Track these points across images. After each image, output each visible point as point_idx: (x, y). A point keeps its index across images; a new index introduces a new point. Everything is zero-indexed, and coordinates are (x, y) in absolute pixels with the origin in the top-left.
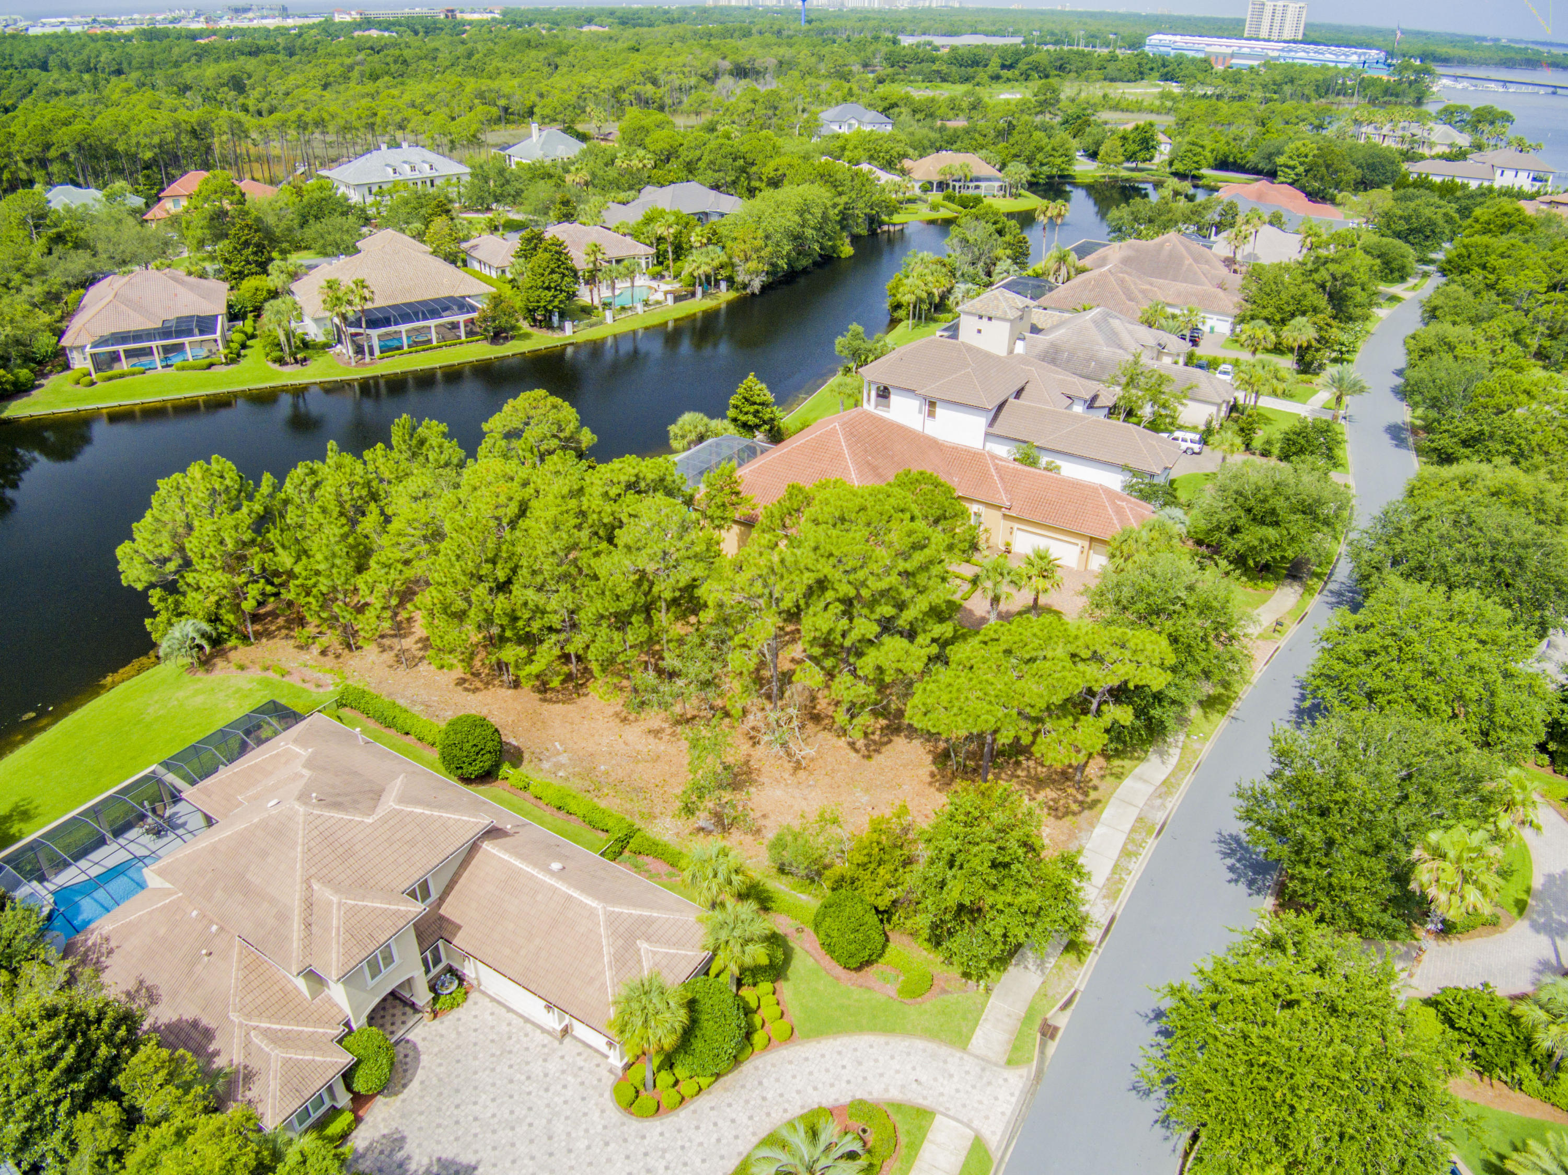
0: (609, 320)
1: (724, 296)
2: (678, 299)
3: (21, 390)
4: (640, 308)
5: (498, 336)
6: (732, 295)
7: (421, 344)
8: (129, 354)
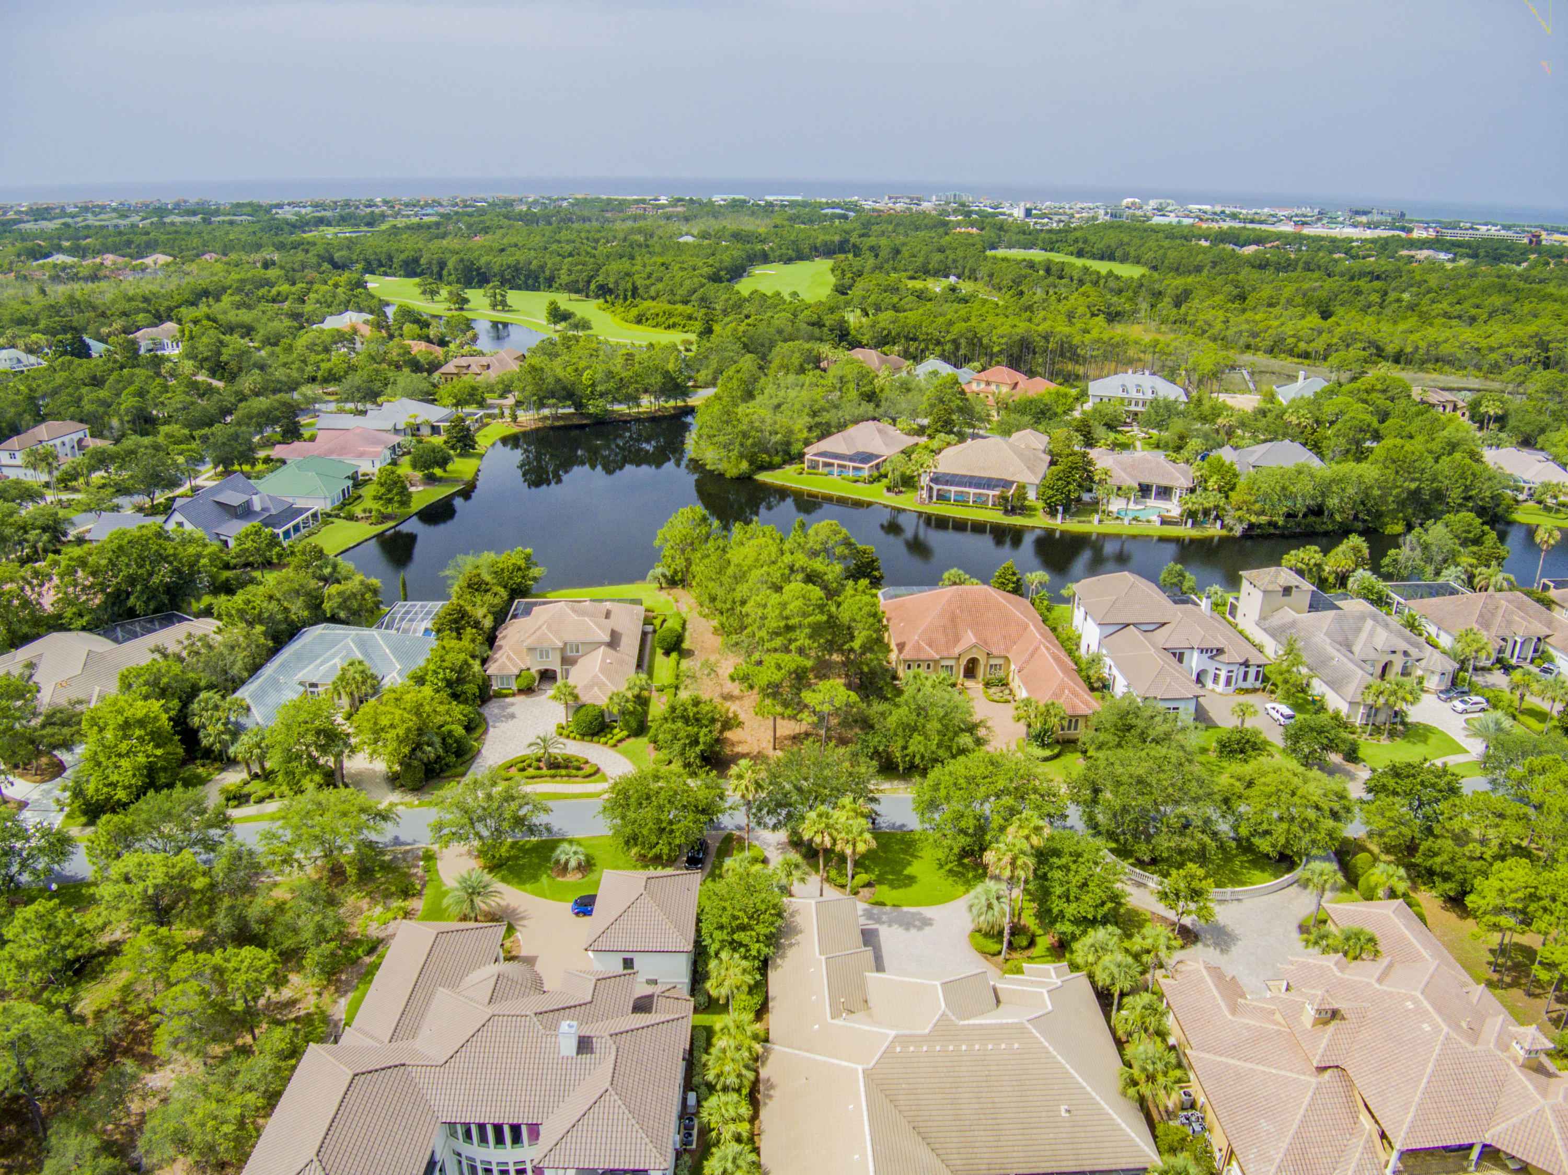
0: (1096, 522)
1: (1214, 530)
2: (1164, 522)
3: (770, 467)
4: (1126, 521)
5: (1011, 511)
6: (1224, 532)
7: (961, 501)
8: (826, 465)
